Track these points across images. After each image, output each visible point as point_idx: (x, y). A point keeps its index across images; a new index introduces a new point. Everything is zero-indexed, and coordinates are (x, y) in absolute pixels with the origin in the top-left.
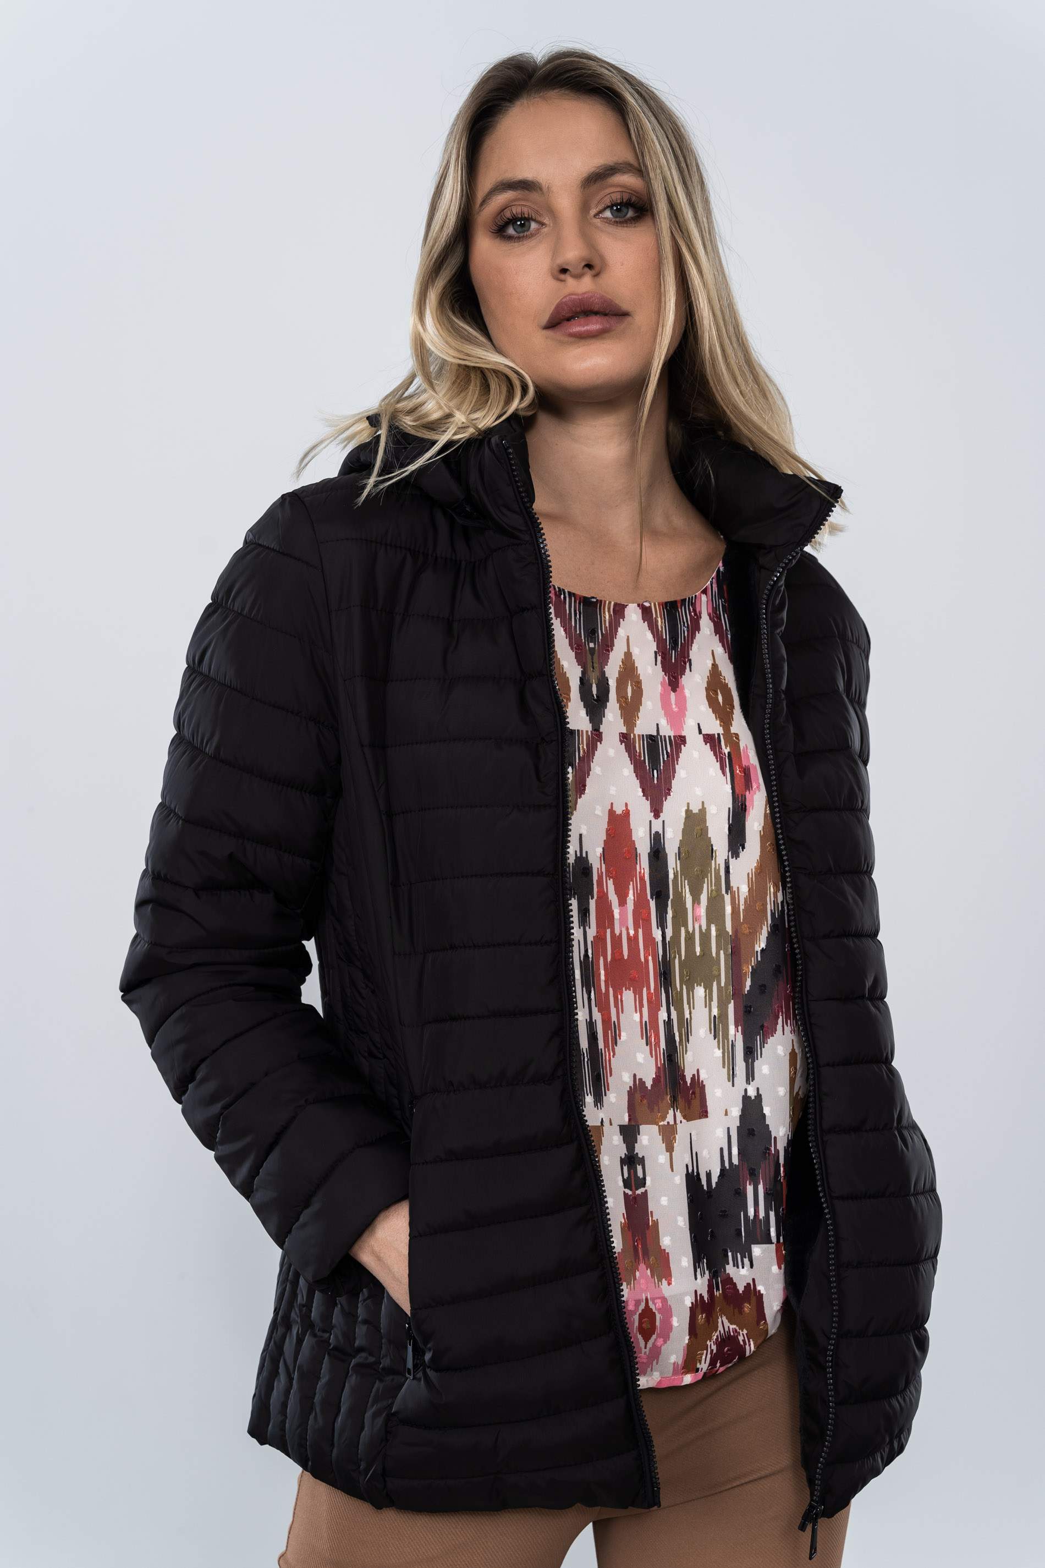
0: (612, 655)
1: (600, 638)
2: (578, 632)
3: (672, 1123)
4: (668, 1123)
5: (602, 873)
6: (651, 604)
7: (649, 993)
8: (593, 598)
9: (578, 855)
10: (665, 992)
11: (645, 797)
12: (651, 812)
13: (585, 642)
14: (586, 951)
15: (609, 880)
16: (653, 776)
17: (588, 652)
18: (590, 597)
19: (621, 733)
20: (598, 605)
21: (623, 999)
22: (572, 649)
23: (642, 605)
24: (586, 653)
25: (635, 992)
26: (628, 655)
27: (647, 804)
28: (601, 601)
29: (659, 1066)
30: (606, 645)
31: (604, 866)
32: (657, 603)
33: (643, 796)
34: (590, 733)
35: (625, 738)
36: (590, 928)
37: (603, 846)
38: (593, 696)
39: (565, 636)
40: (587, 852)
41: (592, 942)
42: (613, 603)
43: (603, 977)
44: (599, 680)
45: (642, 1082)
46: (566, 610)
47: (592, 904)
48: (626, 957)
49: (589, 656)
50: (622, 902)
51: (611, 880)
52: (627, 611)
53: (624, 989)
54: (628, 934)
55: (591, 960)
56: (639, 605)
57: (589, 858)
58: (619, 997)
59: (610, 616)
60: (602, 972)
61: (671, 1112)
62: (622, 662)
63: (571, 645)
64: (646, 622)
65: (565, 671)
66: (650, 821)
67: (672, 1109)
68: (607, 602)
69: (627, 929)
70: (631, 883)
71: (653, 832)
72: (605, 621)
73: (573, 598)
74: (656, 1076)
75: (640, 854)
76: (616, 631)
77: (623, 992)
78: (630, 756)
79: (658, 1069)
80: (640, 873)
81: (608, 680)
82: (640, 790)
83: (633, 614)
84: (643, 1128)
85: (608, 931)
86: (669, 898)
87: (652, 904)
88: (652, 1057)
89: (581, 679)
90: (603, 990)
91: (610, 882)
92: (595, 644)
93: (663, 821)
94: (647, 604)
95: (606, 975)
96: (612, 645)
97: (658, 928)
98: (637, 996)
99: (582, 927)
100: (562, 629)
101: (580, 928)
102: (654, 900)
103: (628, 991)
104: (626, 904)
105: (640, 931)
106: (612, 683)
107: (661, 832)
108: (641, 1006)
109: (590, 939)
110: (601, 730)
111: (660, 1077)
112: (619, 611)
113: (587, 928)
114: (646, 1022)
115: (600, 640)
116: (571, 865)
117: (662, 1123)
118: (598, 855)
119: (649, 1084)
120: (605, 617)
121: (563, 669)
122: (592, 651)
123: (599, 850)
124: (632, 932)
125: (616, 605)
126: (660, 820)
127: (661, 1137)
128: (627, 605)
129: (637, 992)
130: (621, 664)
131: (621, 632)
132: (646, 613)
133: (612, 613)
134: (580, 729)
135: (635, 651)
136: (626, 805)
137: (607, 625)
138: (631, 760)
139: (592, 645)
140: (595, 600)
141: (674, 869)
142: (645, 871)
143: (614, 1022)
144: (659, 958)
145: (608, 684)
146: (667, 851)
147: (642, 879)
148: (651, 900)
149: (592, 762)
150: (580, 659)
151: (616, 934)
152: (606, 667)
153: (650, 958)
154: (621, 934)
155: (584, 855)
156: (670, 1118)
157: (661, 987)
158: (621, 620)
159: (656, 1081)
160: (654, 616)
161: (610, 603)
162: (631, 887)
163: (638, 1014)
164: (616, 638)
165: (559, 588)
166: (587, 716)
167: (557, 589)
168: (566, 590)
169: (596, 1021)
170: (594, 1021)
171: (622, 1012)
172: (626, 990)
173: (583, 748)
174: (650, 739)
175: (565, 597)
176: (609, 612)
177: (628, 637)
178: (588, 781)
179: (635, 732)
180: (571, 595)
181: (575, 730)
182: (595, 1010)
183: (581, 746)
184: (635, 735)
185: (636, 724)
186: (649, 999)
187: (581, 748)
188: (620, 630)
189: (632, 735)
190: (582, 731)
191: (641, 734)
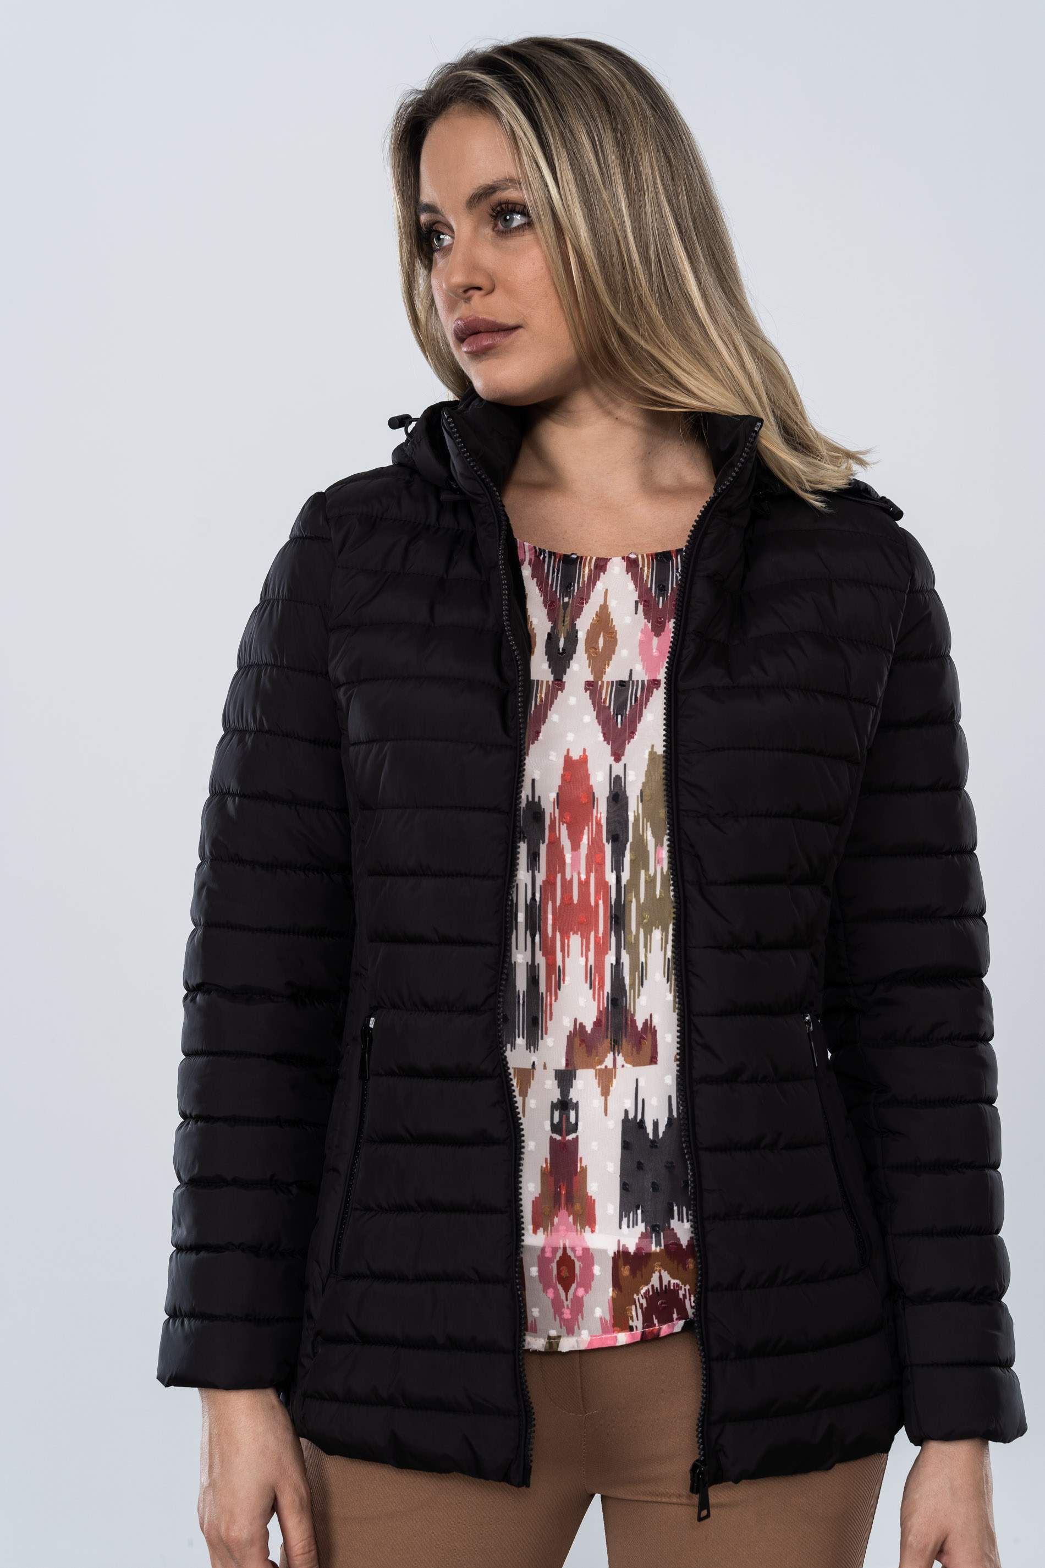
0: (586, 607)
1: (576, 591)
2: (554, 589)
3: (610, 1066)
4: (606, 1067)
5: (555, 818)
6: (637, 556)
7: (596, 937)
8: (573, 554)
9: (530, 799)
10: (615, 936)
11: (606, 742)
12: (611, 756)
13: (560, 598)
14: (534, 894)
15: (563, 825)
16: (617, 721)
17: (561, 607)
19: (587, 681)
21: (570, 943)
22: (545, 606)
23: (628, 558)
24: (559, 608)
25: (582, 937)
26: (604, 608)
27: (607, 749)
28: (582, 558)
29: (601, 1009)
30: (581, 598)
31: (557, 811)
32: (645, 555)
33: (605, 740)
34: (550, 683)
35: (590, 686)
36: (539, 872)
37: (557, 791)
38: (559, 650)
39: (540, 594)
40: (539, 797)
41: (541, 886)
42: (594, 558)
43: (550, 922)
44: (568, 633)
45: (582, 1026)
46: (544, 569)
47: (543, 849)
48: (575, 901)
49: (562, 611)
50: (575, 847)
51: (565, 825)
52: (609, 565)
53: (572, 932)
54: (579, 878)
55: (538, 903)
56: (623, 558)
57: (542, 803)
58: (566, 941)
59: (590, 570)
60: (550, 917)
61: (610, 1056)
62: (597, 615)
63: (544, 602)
64: (630, 574)
65: (533, 627)
66: (611, 766)
67: (612, 1053)
68: (589, 558)
69: (579, 874)
70: (586, 828)
71: (613, 776)
72: (584, 575)
73: (553, 557)
74: (597, 1019)
75: (597, 799)
77: (569, 937)
78: (594, 704)
79: (600, 1012)
80: (596, 817)
81: (577, 632)
82: (601, 735)
83: (617, 567)
84: (581, 1073)
85: (559, 876)
86: (627, 840)
87: (608, 848)
88: (594, 1000)
89: (549, 634)
90: (550, 934)
91: (564, 828)
92: (569, 599)
93: (625, 765)
94: (633, 556)
95: (554, 920)
96: (589, 597)
97: (612, 871)
98: (585, 940)
99: (530, 872)
100: (537, 588)
101: (528, 872)
102: (610, 843)
103: (575, 935)
104: (580, 848)
105: (592, 876)
106: (582, 635)
107: (622, 775)
108: (588, 949)
109: (539, 883)
110: (564, 680)
111: (601, 1021)
112: (601, 565)
113: (536, 872)
114: (591, 966)
115: (575, 594)
116: (522, 809)
117: (599, 1067)
118: (552, 800)
119: (589, 1028)
120: (584, 572)
121: (531, 625)
122: (566, 605)
123: (553, 796)
124: (583, 877)
125: (598, 559)
126: (621, 764)
127: (597, 1081)
128: (610, 559)
129: (585, 937)
130: (595, 616)
131: (600, 586)
132: (632, 565)
133: (592, 567)
134: (540, 679)
135: (612, 604)
136: (584, 750)
137: (586, 579)
138: (594, 707)
139: (566, 600)
140: (574, 556)
141: (634, 812)
142: (602, 815)
143: (559, 966)
144: (611, 902)
145: (576, 636)
146: (628, 794)
147: (599, 824)
148: (606, 844)
149: (550, 710)
150: (552, 616)
151: (566, 879)
152: (577, 619)
153: (601, 902)
154: (572, 879)
155: (536, 800)
156: (608, 1062)
157: (611, 930)
158: (602, 574)
159: (597, 1024)
160: (641, 566)
161: (591, 559)
162: (586, 831)
163: (584, 959)
164: (593, 591)
165: (540, 549)
166: (550, 668)
167: (538, 551)
168: (547, 551)
169: (538, 964)
170: (536, 964)
171: (568, 957)
172: (573, 934)
173: (541, 697)
174: (620, 685)
175: (544, 558)
176: (590, 566)
177: (607, 590)
178: (543, 728)
179: (603, 680)
180: (551, 554)
181: (534, 680)
182: (539, 954)
183: (538, 695)
184: (603, 683)
185: (605, 672)
186: (597, 943)
187: (538, 697)
188: (598, 583)
189: (600, 683)
190: (542, 682)
191: (610, 680)
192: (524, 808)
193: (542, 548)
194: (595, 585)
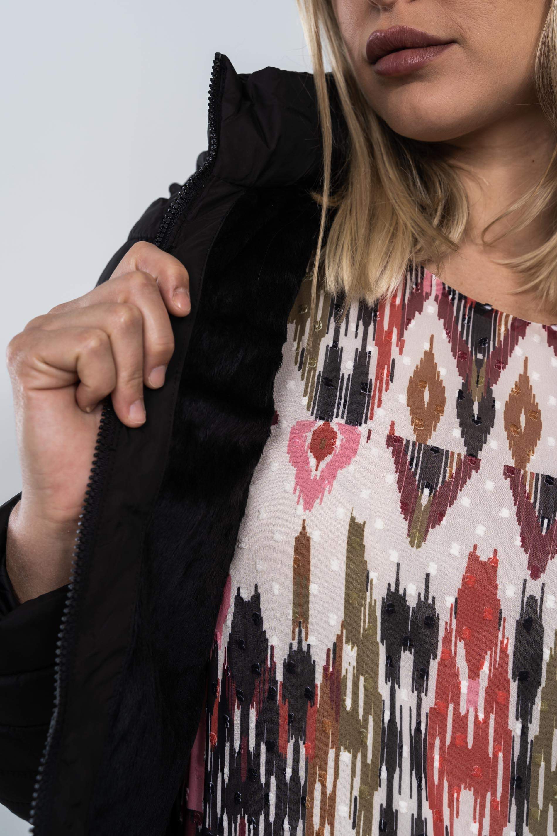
0: (503, 373)
1: (491, 350)
2: (464, 338)
5: (451, 630)
7: (493, 800)
8: (488, 305)
9: (423, 599)
10: (516, 805)
11: (523, 549)
12: (528, 568)
13: (472, 351)
14: (419, 723)
15: (460, 641)
16: (542, 525)
17: (474, 363)
18: (484, 303)
19: (507, 466)
20: (493, 315)
21: (460, 799)
22: (454, 355)
23: (550, 327)
24: (471, 364)
25: (476, 794)
26: (524, 379)
27: (524, 558)
28: (497, 312)
30: (498, 360)
31: (454, 621)
33: (522, 546)
34: (462, 457)
35: (509, 471)
36: (426, 695)
37: (456, 596)
38: (473, 416)
39: (448, 340)
40: (434, 598)
41: (427, 713)
42: (511, 317)
43: (436, 764)
44: (483, 398)
46: (453, 312)
47: (434, 666)
48: (470, 746)
49: (474, 368)
50: (474, 674)
51: (463, 642)
52: (528, 330)
53: (463, 786)
54: (476, 717)
55: (423, 736)
56: (544, 327)
57: (437, 606)
58: (455, 795)
59: (506, 329)
60: (437, 757)
62: (516, 386)
63: (453, 350)
64: (552, 347)
65: (440, 379)
66: (525, 581)
68: (505, 314)
69: (476, 710)
70: (489, 653)
71: (527, 595)
72: (499, 334)
73: (463, 302)
75: (505, 619)
76: (512, 349)
77: (460, 790)
78: (515, 495)
80: (502, 642)
81: (494, 401)
82: (519, 538)
83: (537, 334)
85: (451, 706)
86: (539, 684)
87: (514, 686)
89: (460, 392)
90: (436, 782)
91: (461, 645)
92: (484, 356)
93: (543, 585)
94: (555, 328)
95: (441, 762)
96: (505, 363)
97: (517, 719)
98: (478, 800)
99: (416, 692)
100: (444, 332)
101: (413, 692)
102: (517, 682)
103: (467, 790)
104: (479, 678)
105: (492, 717)
106: (500, 406)
107: (538, 597)
108: (482, 814)
109: (425, 709)
110: (479, 457)
112: (519, 327)
113: (423, 694)
115: (490, 353)
116: (411, 609)
118: (449, 605)
120: (499, 330)
121: (439, 376)
122: (479, 363)
123: (450, 600)
124: (481, 716)
125: (515, 319)
126: (539, 581)
128: (530, 323)
129: (480, 795)
130: (514, 387)
131: (519, 351)
132: (553, 337)
133: (509, 327)
134: (450, 450)
135: (534, 377)
136: (495, 552)
137: (502, 339)
138: (515, 500)
139: (480, 356)
140: (489, 308)
141: (551, 649)
142: (510, 641)
143: (447, 826)
144: (513, 758)
145: (493, 406)
146: (544, 623)
147: (504, 651)
148: (512, 681)
149: (461, 490)
150: (463, 369)
151: (460, 713)
152: (494, 385)
153: (501, 755)
154: (467, 714)
155: (430, 601)
157: (511, 797)
158: (520, 338)
161: (507, 316)
162: (488, 657)
163: (477, 825)
164: (510, 356)
165: (449, 288)
166: (462, 437)
167: (447, 289)
168: (457, 292)
169: (426, 819)
170: (423, 819)
171: (457, 817)
172: (465, 788)
173: (451, 472)
174: (547, 481)
175: (453, 299)
176: (506, 324)
177: (526, 358)
178: (449, 511)
179: (527, 469)
180: (461, 297)
181: (443, 450)
182: (425, 804)
183: (448, 470)
184: (526, 472)
185: (529, 460)
186: (493, 808)
187: (448, 472)
188: (517, 348)
189: (522, 472)
190: (453, 453)
191: (535, 472)
192: (413, 608)
193: (452, 288)
194: (513, 349)
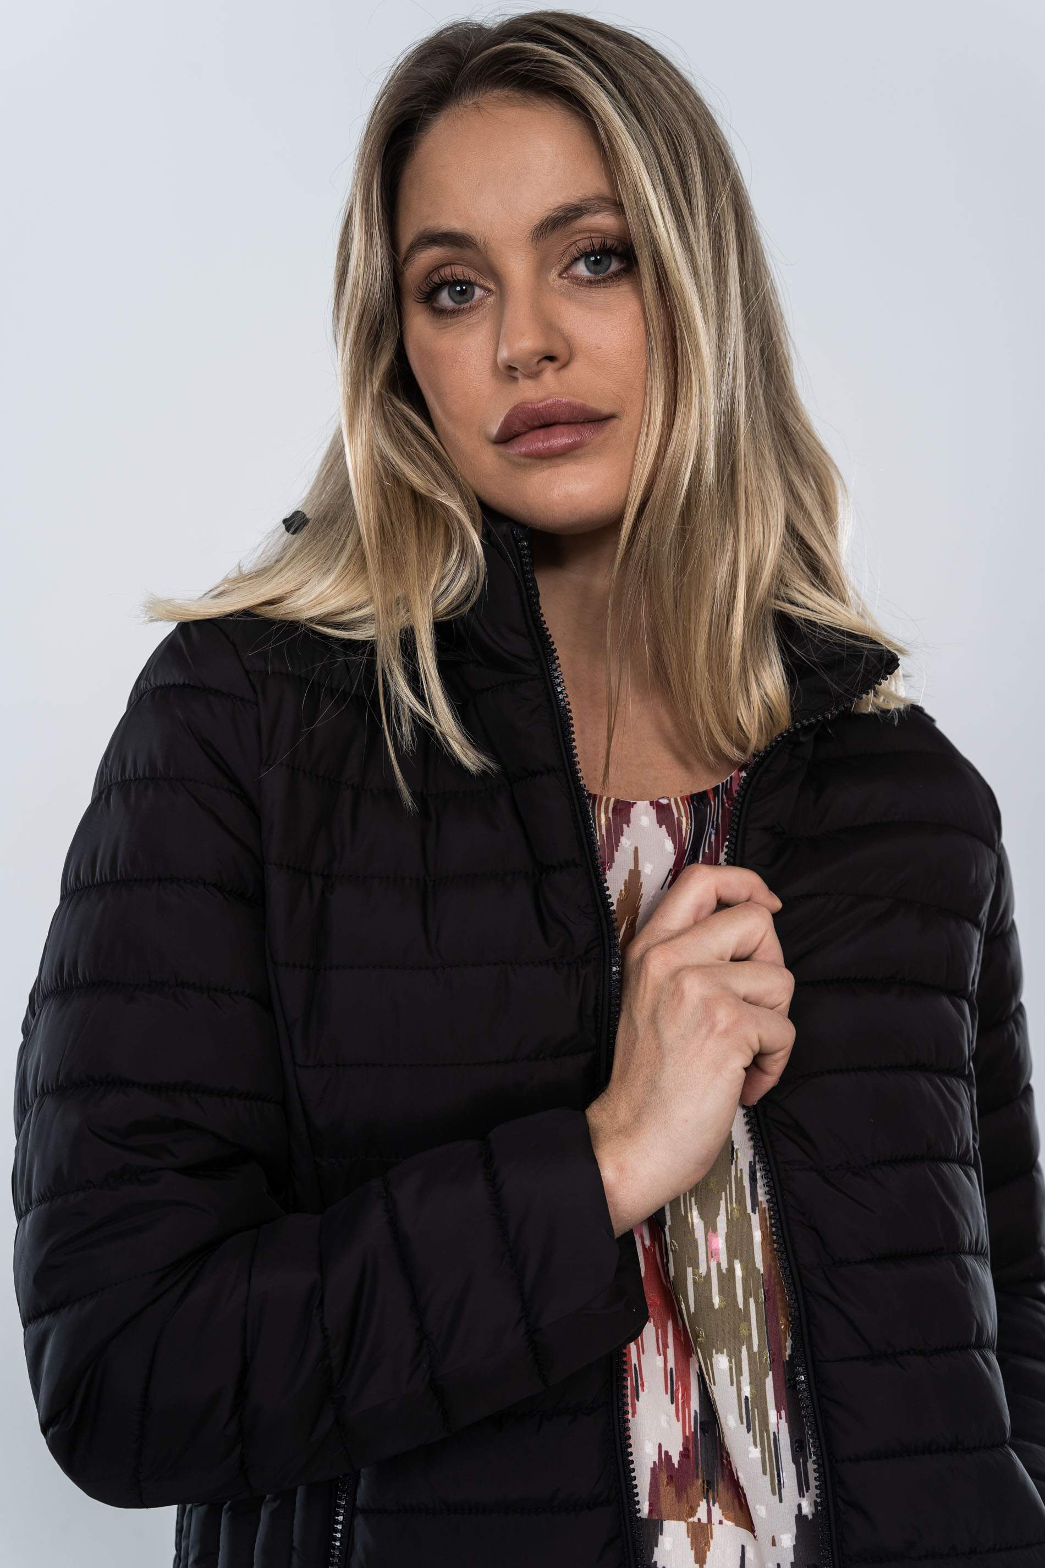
0: (610, 875)
3: (704, 1520)
4: (699, 1520)
6: (670, 800)
20: (591, 802)
23: (657, 802)
25: (656, 1328)
26: (635, 874)
28: (595, 796)
29: (687, 1435)
32: (679, 798)
42: (613, 800)
45: (667, 1456)
52: (634, 812)
56: (652, 803)
59: (608, 819)
61: (703, 1505)
64: (664, 827)
67: (705, 1501)
68: (605, 798)
72: (601, 827)
74: (684, 1448)
79: (686, 1439)
83: (643, 815)
84: (668, 1525)
86: (666, 1224)
88: (678, 1421)
94: (664, 801)
96: (612, 860)
98: (660, 1331)
108: (666, 1346)
111: (689, 1451)
112: (622, 810)
114: (671, 1369)
117: (691, 1520)
119: (676, 1460)
120: (600, 821)
125: (617, 802)
127: (689, 1540)
128: (635, 803)
129: (660, 1328)
131: (626, 843)
132: (663, 813)
133: (610, 815)
135: (646, 870)
137: (604, 832)
143: (635, 1365)
156: (702, 1513)
158: (625, 826)
159: (684, 1454)
160: (676, 815)
161: (608, 799)
163: (662, 1357)
164: (616, 852)
171: (643, 1353)
176: (606, 812)
177: (636, 849)
188: (623, 840)
